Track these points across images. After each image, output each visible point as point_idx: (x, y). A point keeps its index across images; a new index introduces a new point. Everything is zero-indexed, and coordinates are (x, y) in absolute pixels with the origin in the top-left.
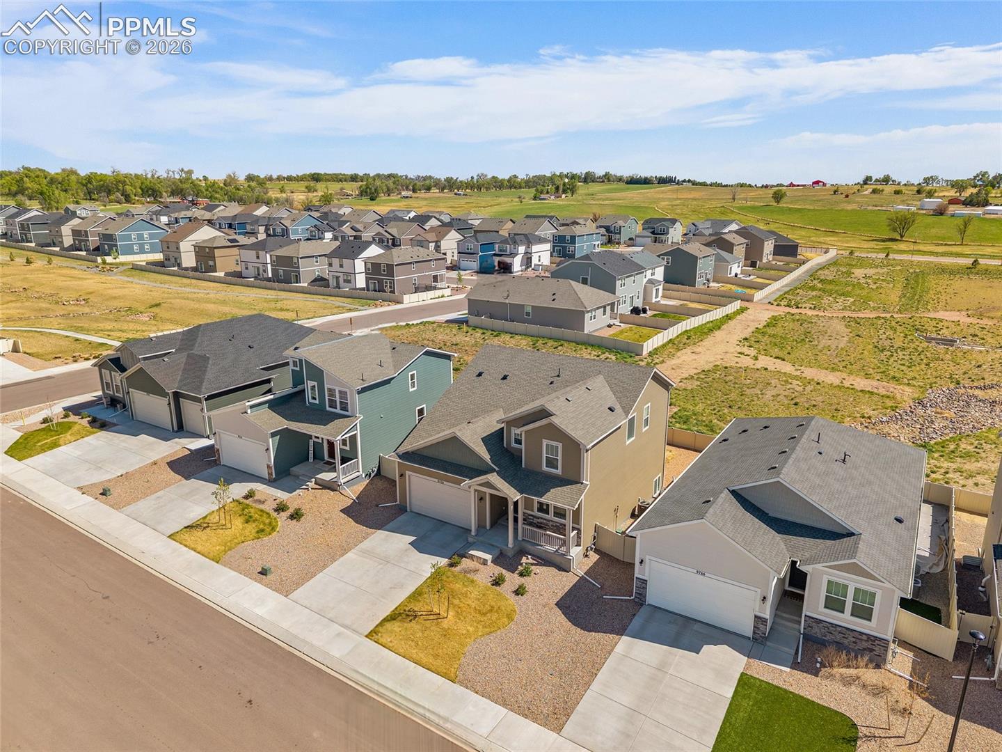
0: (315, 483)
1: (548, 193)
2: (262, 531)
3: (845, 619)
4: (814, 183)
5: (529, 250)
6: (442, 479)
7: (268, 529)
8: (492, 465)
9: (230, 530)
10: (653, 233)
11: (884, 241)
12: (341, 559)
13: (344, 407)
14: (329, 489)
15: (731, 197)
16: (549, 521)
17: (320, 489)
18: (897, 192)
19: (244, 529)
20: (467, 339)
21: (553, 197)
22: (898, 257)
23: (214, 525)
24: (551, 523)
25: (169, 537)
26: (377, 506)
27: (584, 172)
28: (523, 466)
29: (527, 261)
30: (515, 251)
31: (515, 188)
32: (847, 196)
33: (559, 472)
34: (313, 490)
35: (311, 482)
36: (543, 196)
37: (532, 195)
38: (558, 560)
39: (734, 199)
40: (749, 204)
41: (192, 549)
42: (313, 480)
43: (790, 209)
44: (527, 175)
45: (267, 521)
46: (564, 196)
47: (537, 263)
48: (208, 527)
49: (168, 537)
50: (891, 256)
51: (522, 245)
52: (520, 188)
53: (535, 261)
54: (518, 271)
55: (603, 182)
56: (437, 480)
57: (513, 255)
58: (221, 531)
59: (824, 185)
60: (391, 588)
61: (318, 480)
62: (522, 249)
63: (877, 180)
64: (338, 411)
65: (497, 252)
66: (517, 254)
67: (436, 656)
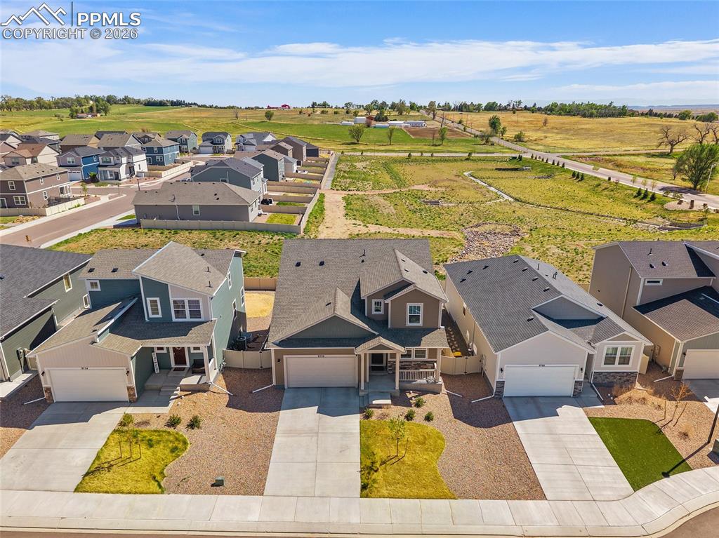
0: (181, 390)
1: (82, 112)
2: (176, 448)
3: (617, 367)
4: (283, 106)
5: (130, 160)
6: (321, 354)
7: (180, 446)
8: (373, 331)
9: (140, 460)
10: (212, 143)
11: (349, 144)
12: (275, 445)
13: (195, 313)
14: (199, 391)
15: (235, 116)
16: (411, 362)
17: (190, 394)
18: (336, 113)
19: (154, 453)
20: (151, 239)
21: (90, 116)
22: (369, 154)
23: (117, 461)
24: (413, 363)
25: (76, 490)
26: (251, 392)
27: (106, 96)
28: (389, 327)
29: (131, 170)
30: (118, 162)
31: (46, 108)
32: (309, 115)
33: (420, 324)
34: (187, 397)
35: (178, 390)
36: (80, 115)
37: (68, 115)
38: (431, 387)
39: (237, 117)
40: (249, 121)
41: (117, 492)
42: (178, 388)
43: (280, 124)
44: (53, 97)
45: (171, 438)
46: (99, 115)
47: (139, 170)
48: (112, 465)
49: (74, 492)
50: (364, 154)
51: (125, 156)
52: (50, 108)
53: (136, 169)
54: (124, 179)
55: (124, 104)
56: (317, 356)
57: (118, 165)
58: (133, 464)
59: (289, 108)
60: (341, 452)
61: (182, 387)
62: (124, 160)
63: (319, 105)
64: (188, 319)
65: (101, 164)
66: (121, 164)
67: (425, 487)
